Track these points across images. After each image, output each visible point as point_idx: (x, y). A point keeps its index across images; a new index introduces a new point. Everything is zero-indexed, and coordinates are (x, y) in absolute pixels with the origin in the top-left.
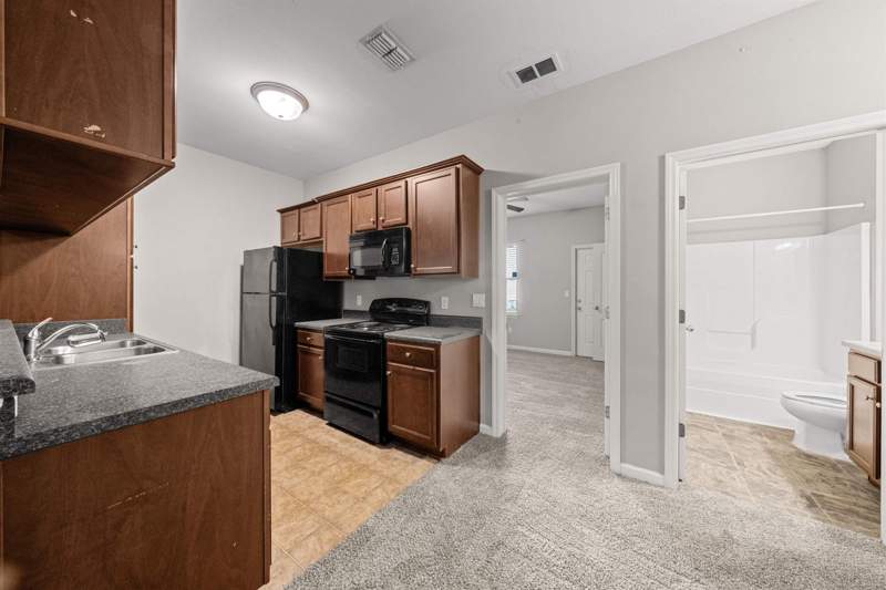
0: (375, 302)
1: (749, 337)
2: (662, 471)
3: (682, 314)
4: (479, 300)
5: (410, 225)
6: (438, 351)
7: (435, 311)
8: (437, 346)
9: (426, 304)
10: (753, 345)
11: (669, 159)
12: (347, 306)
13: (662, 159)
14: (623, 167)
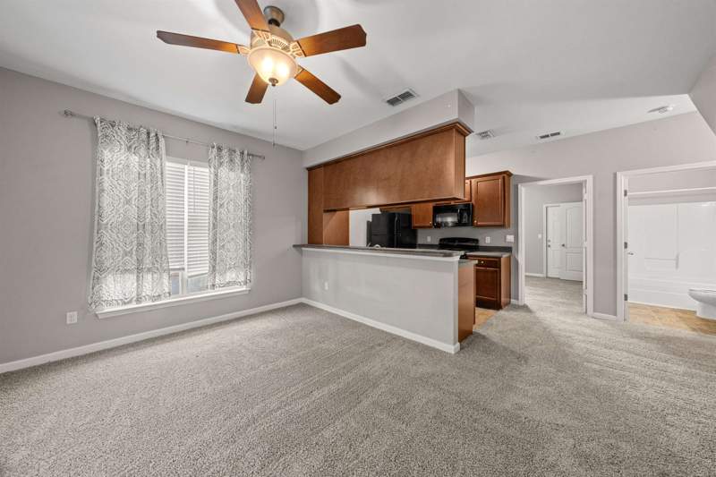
0: (441, 240)
1: (674, 262)
2: (615, 314)
3: (626, 244)
4: (510, 238)
5: (473, 201)
6: (500, 261)
7: (481, 244)
8: (500, 258)
9: (477, 241)
10: (677, 266)
11: (619, 174)
12: (420, 241)
13: (615, 175)
14: (594, 178)
